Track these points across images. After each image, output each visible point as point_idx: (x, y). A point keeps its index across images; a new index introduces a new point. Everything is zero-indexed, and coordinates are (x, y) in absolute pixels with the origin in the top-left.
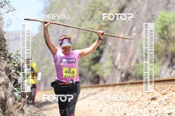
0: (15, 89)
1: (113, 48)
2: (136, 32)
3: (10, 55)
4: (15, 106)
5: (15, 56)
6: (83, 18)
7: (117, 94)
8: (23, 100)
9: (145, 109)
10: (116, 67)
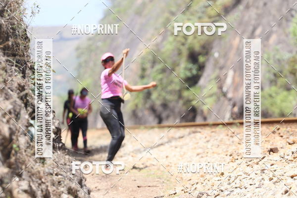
1: (222, 61)
6: (174, 9)
10: (225, 95)
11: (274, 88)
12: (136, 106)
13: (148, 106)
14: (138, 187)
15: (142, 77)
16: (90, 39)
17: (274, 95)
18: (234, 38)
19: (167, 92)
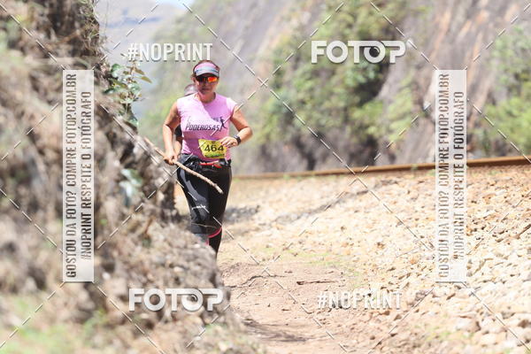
0: (126, 172)
1: (420, 54)
2: (487, 8)
3: (112, 71)
4: (125, 226)
5: (126, 73)
7: (430, 195)
8: (149, 206)
9: (515, 242)
10: (427, 114)
11: (515, 101)
12: (268, 137)
13: (289, 137)
14: (299, 283)
15: (277, 86)
16: (179, 21)
17: (515, 112)
18: (442, 14)
19: (322, 112)
